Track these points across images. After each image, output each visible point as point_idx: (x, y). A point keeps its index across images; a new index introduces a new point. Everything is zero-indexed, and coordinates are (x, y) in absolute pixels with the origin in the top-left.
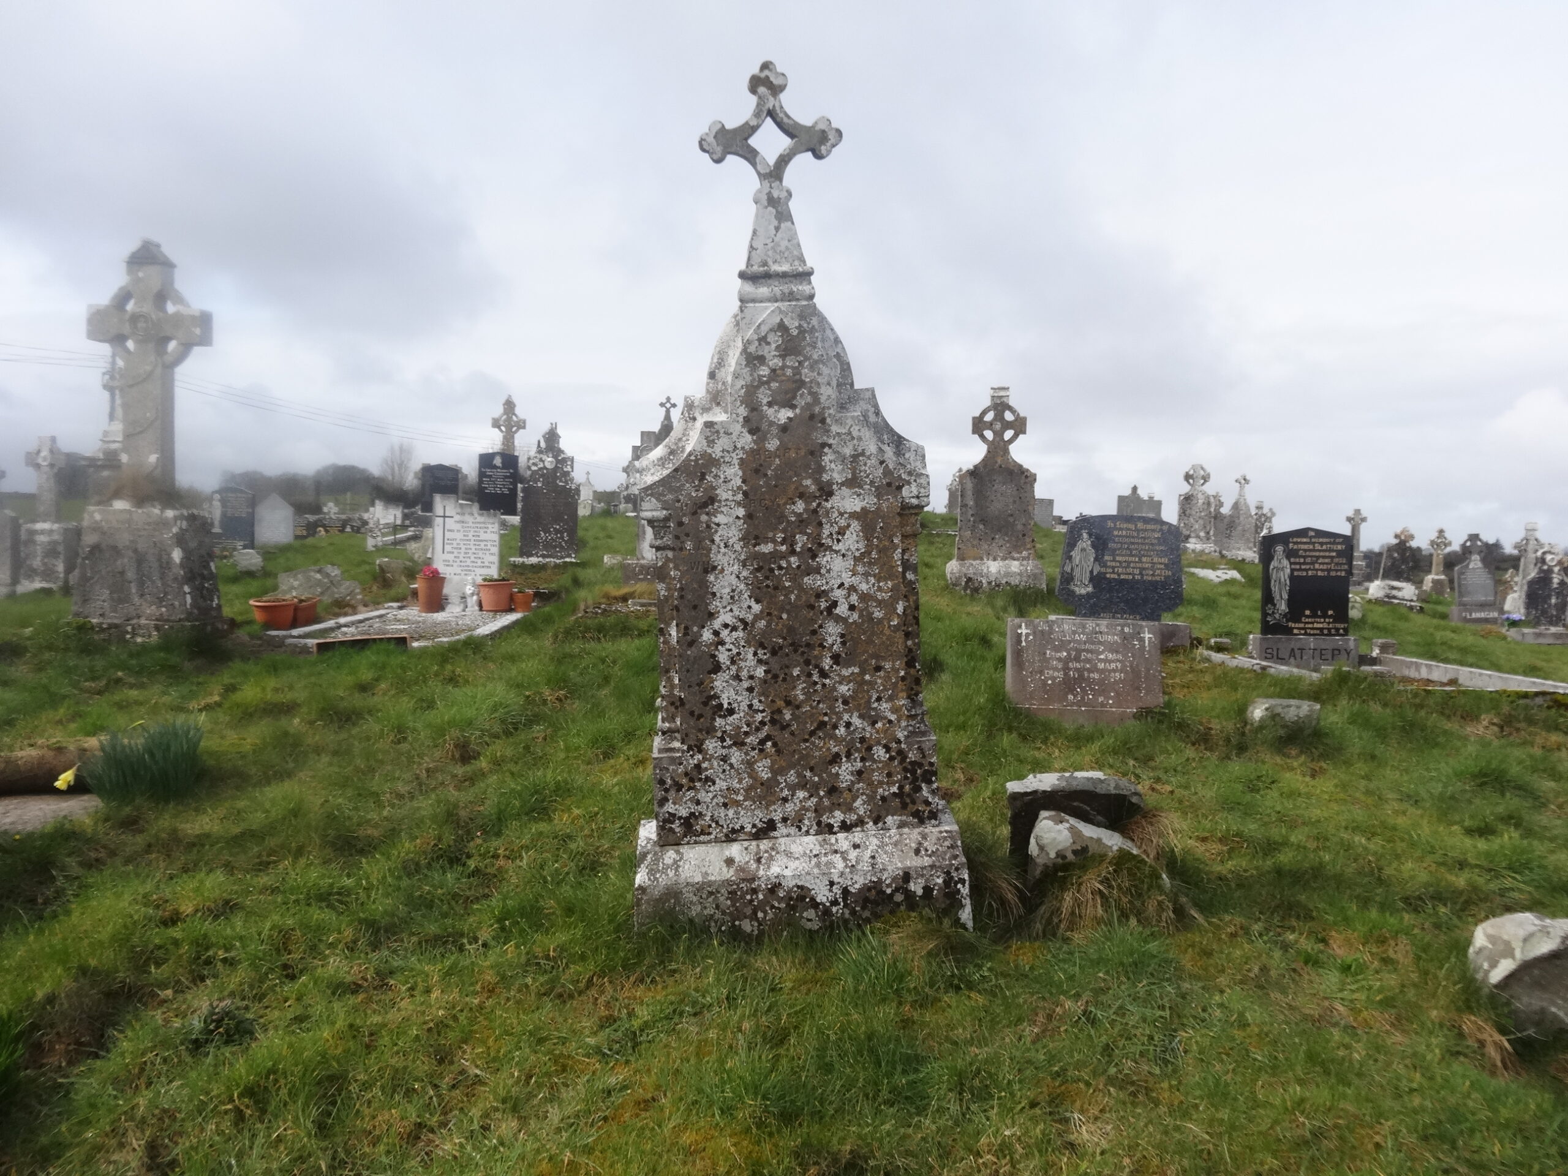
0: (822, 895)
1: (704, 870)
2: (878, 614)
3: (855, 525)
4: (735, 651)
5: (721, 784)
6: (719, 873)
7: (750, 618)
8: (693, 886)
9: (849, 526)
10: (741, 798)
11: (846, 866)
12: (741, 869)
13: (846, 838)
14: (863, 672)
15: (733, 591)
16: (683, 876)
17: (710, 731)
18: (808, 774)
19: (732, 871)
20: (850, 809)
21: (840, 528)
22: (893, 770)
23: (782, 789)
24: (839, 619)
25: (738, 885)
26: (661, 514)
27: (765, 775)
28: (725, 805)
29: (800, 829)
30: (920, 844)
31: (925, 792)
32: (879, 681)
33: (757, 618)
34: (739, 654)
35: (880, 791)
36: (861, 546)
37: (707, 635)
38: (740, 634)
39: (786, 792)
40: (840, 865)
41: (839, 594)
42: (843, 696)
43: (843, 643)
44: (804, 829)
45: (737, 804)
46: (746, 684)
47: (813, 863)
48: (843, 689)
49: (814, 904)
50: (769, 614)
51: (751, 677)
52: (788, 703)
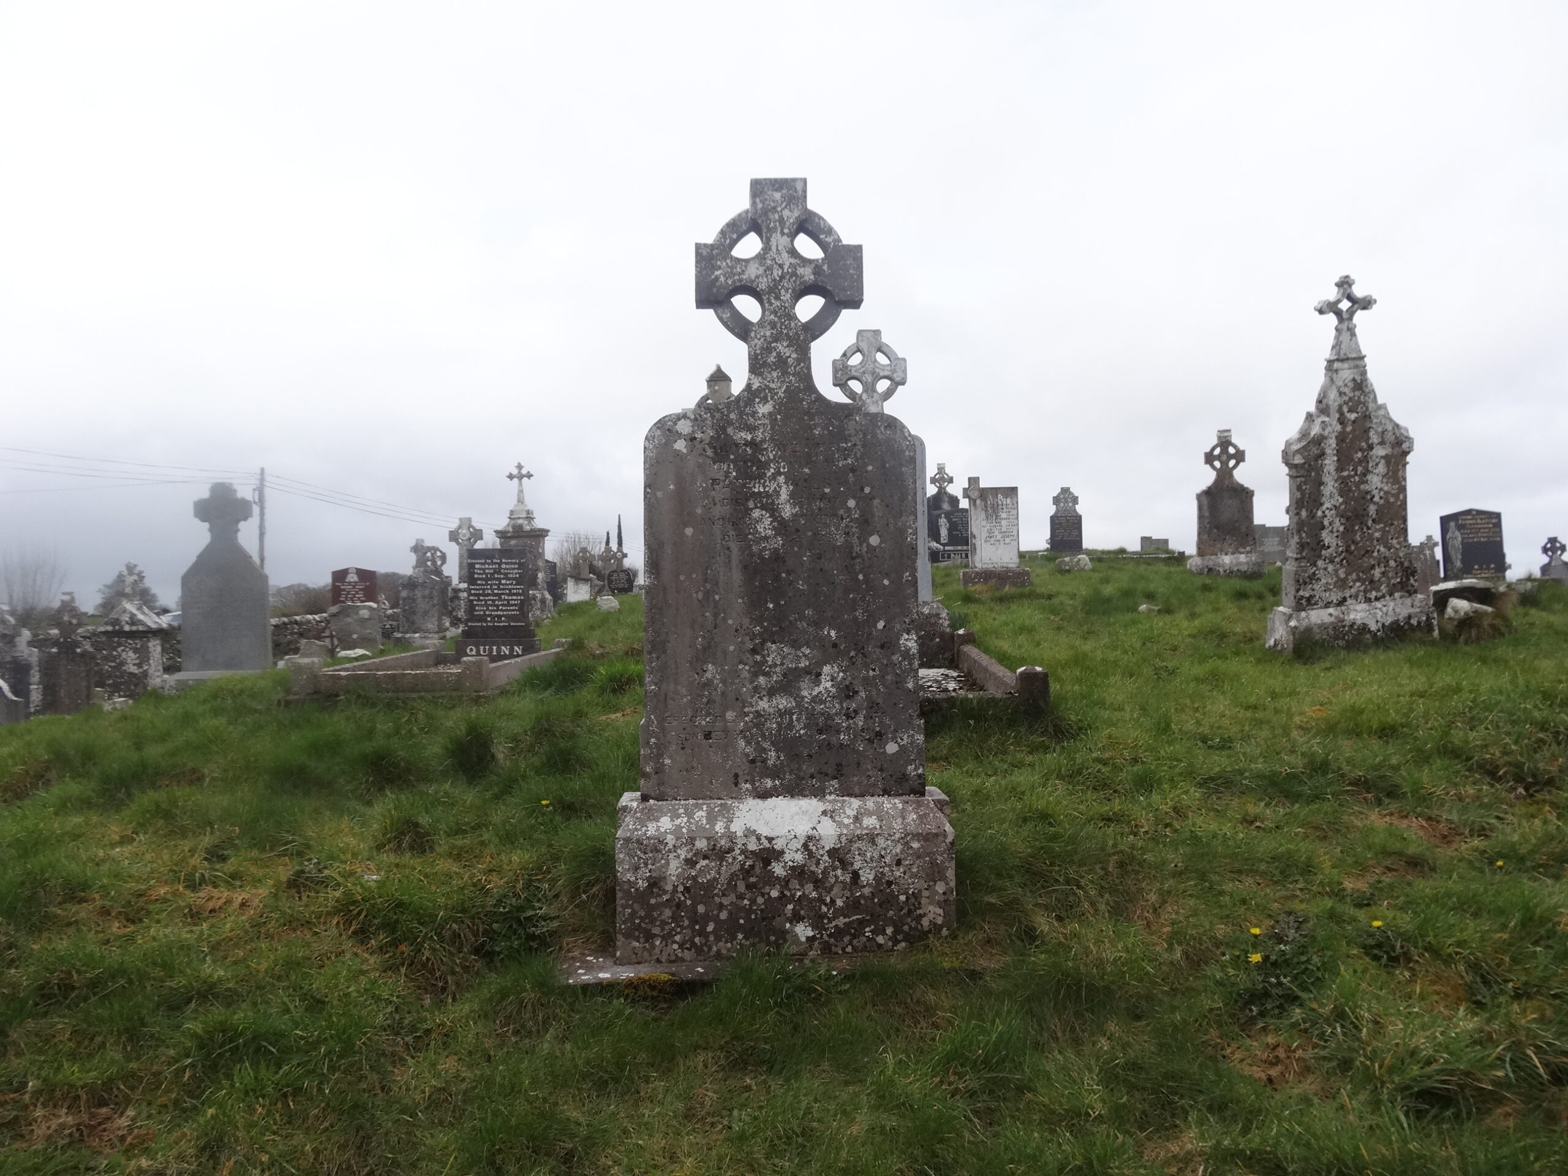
0: (1373, 627)
1: (1320, 619)
2: (1392, 500)
3: (1383, 461)
4: (1331, 520)
5: (1324, 581)
6: (1328, 620)
7: (1338, 505)
9: (1380, 462)
10: (1332, 587)
11: (1382, 615)
13: (1380, 603)
14: (1385, 526)
15: (1331, 493)
17: (1320, 556)
18: (1361, 574)
19: (1333, 619)
20: (1378, 590)
21: (1376, 463)
23: (1350, 582)
24: (1375, 503)
25: (1336, 625)
26: (1302, 461)
27: (1343, 576)
28: (1325, 591)
29: (1358, 601)
30: (1412, 603)
33: (1341, 504)
34: (1333, 521)
35: (1392, 581)
37: (1320, 513)
38: (1333, 512)
39: (1351, 584)
40: (1379, 614)
42: (1376, 538)
43: (1377, 514)
44: (1360, 600)
45: (1331, 590)
46: (1335, 534)
47: (1367, 613)
48: (1377, 535)
49: (1370, 631)
50: (1346, 502)
51: (1338, 531)
52: (1353, 542)
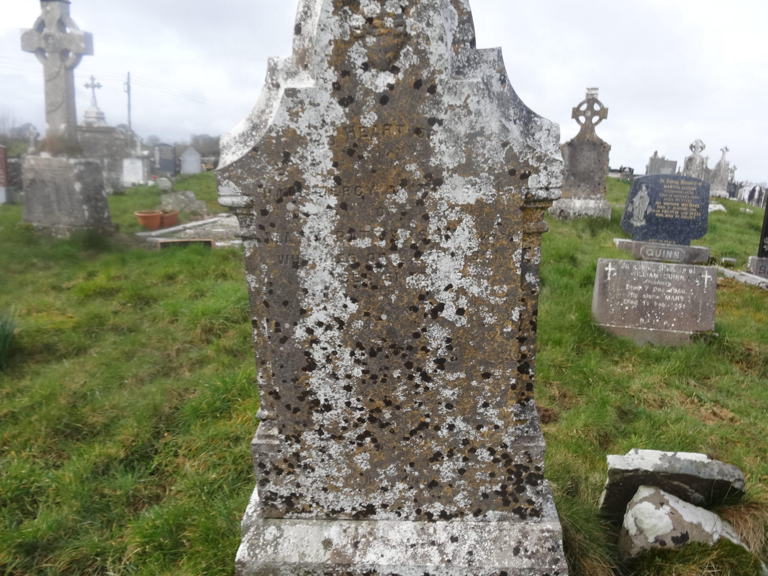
1: (302, 550)
2: (490, 319)
3: (468, 220)
4: (330, 350)
6: (316, 555)
7: (345, 317)
8: (290, 565)
9: (460, 220)
10: (341, 485)
11: (442, 561)
12: (338, 553)
13: (445, 529)
14: (470, 378)
15: (327, 288)
16: (281, 555)
17: (308, 424)
18: (408, 469)
19: (328, 555)
20: (450, 501)
21: (449, 223)
22: (496, 471)
23: (381, 480)
24: (444, 323)
25: (334, 568)
26: (242, 200)
27: (365, 467)
28: (325, 490)
29: (399, 515)
30: (520, 542)
31: (529, 492)
32: (487, 387)
33: (353, 317)
34: (335, 353)
35: (482, 488)
36: (474, 244)
37: (300, 333)
38: (335, 333)
39: (385, 483)
40: (436, 558)
41: (445, 297)
42: (446, 400)
43: (449, 348)
44: (404, 515)
45: (338, 489)
46: (343, 383)
47: (409, 553)
48: (447, 393)
50: (367, 314)
51: (349, 377)
